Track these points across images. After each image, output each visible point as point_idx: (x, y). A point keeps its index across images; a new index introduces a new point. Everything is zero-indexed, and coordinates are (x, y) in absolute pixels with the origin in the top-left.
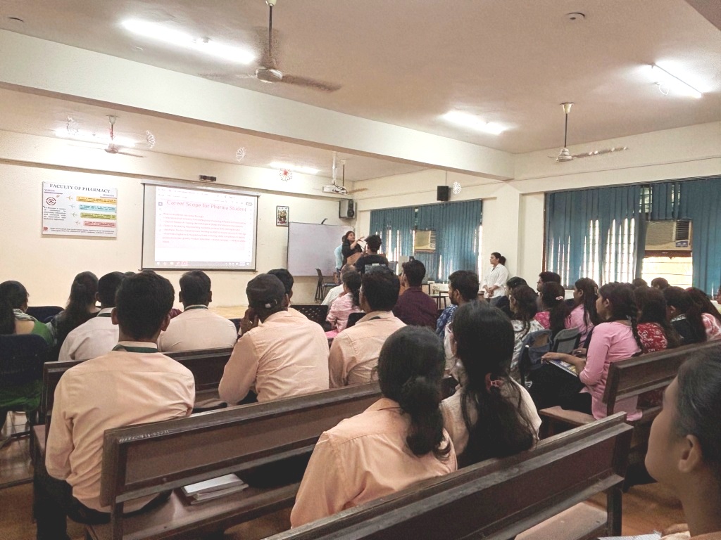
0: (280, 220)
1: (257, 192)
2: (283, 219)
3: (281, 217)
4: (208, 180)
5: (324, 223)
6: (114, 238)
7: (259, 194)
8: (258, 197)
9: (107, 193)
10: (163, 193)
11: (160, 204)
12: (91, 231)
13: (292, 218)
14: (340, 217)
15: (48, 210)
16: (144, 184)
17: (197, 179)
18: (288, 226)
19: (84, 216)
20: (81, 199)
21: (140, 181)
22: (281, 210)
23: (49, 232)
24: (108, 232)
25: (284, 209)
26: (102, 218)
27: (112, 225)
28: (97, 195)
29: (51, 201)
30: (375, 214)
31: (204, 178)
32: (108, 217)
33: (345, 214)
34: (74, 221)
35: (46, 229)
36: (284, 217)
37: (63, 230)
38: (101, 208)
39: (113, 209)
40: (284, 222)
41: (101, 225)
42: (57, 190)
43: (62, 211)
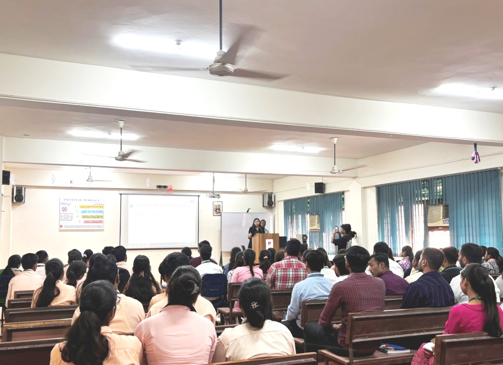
0: (216, 211)
1: (197, 193)
2: (218, 211)
3: (217, 209)
4: (162, 188)
5: (249, 211)
6: (102, 230)
7: (199, 194)
8: (199, 196)
9: (98, 202)
10: (133, 199)
11: (132, 206)
12: (88, 227)
13: (225, 210)
14: (263, 206)
15: (63, 215)
16: (121, 194)
17: (155, 188)
18: (221, 215)
19: (84, 217)
20: (82, 207)
21: (118, 192)
22: (216, 204)
23: (63, 228)
24: (99, 227)
25: (219, 203)
26: (95, 217)
27: (101, 222)
28: (91, 204)
29: (65, 209)
30: (287, 203)
31: (159, 187)
32: (98, 217)
33: (266, 204)
34: (77, 221)
35: (61, 226)
36: (219, 209)
37: (71, 226)
38: (94, 212)
39: (101, 212)
40: (219, 213)
41: (94, 222)
42: (68, 202)
43: (71, 215)
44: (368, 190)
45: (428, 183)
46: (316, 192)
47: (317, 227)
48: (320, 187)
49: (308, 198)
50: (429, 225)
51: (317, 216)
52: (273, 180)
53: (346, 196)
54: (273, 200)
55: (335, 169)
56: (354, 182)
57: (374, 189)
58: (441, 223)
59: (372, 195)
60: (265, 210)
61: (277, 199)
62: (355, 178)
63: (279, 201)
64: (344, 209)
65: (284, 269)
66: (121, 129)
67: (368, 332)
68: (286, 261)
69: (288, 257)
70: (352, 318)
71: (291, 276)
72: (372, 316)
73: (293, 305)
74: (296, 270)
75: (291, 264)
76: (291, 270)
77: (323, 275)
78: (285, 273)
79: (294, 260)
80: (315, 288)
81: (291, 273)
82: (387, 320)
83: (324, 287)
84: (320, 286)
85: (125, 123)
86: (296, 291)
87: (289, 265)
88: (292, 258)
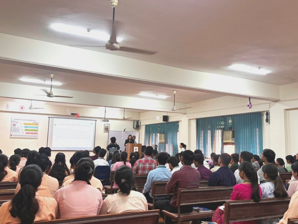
0: (106, 130)
1: (95, 119)
2: (107, 129)
3: (106, 129)
5: (125, 130)
6: (37, 139)
7: (96, 119)
8: (96, 120)
9: (35, 121)
10: (56, 121)
11: (55, 125)
12: (28, 136)
13: (111, 129)
14: (134, 128)
15: (13, 128)
16: (49, 118)
17: (70, 115)
18: (108, 132)
19: (26, 130)
20: (25, 124)
21: (47, 116)
22: (106, 125)
24: (35, 136)
25: (108, 125)
26: (32, 131)
27: (36, 133)
28: (31, 122)
29: (14, 125)
30: (148, 127)
31: (73, 114)
32: (35, 130)
33: (135, 127)
34: (22, 132)
35: (12, 135)
36: (108, 129)
37: (18, 136)
38: (32, 127)
39: (37, 127)
40: (108, 131)
41: (32, 133)
42: (17, 121)
43: (18, 129)
44: (192, 121)
45: (224, 118)
46: (163, 121)
47: (163, 141)
48: (166, 118)
49: (159, 124)
50: (224, 141)
51: (163, 134)
52: (139, 113)
53: (180, 124)
54: (139, 125)
55: (174, 108)
56: (185, 116)
57: (195, 120)
58: (230, 141)
59: (194, 124)
60: (134, 130)
61: (142, 124)
62: (185, 114)
63: (142, 125)
64: (178, 131)
65: (143, 163)
66: (52, 78)
67: (189, 200)
68: (145, 158)
69: (146, 156)
70: (180, 192)
71: (147, 167)
72: (192, 190)
73: (148, 183)
74: (150, 164)
75: (147, 160)
76: (147, 164)
77: (166, 167)
78: (144, 166)
79: (149, 158)
80: (161, 174)
81: (147, 166)
82: (200, 193)
83: (166, 174)
84: (164, 173)
85: (54, 75)
86: (150, 175)
87: (147, 161)
88: (148, 157)
